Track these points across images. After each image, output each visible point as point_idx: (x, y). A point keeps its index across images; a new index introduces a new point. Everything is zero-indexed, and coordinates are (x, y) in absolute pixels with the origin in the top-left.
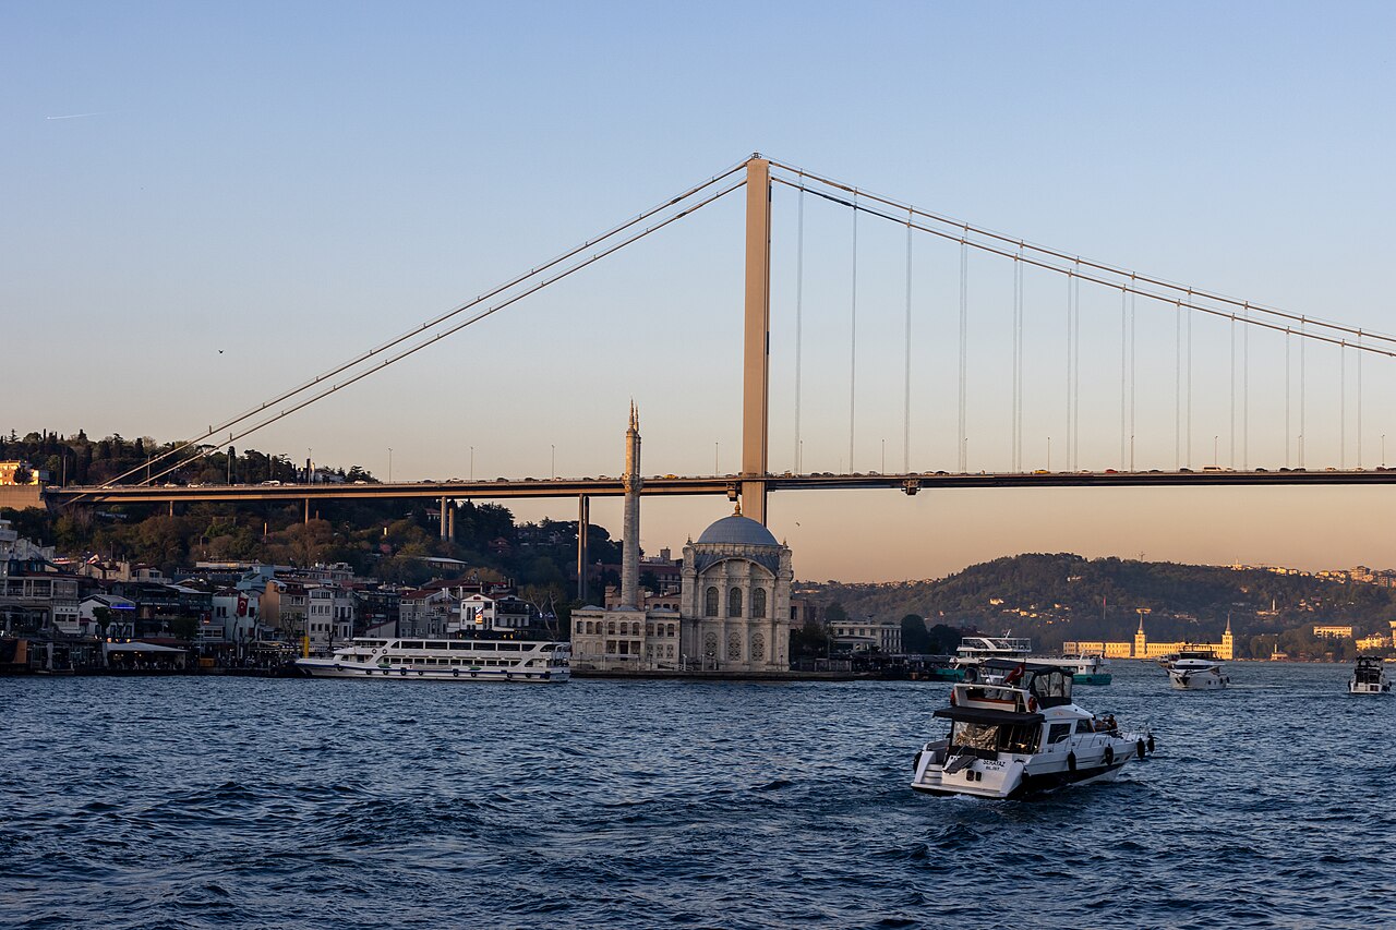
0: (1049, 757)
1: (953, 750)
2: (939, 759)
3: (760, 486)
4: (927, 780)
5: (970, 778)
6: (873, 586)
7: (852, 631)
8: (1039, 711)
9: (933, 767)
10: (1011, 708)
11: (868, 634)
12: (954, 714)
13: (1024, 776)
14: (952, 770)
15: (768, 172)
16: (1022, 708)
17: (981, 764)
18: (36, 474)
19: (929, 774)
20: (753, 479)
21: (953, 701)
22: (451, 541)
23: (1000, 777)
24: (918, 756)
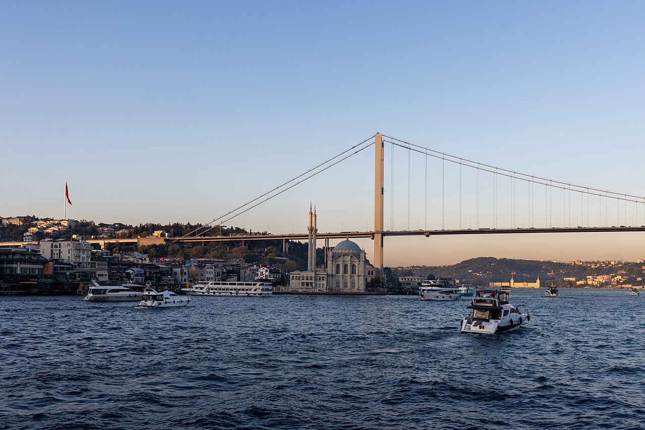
0: (503, 321)
1: (474, 319)
2: (469, 322)
3: (380, 235)
4: (466, 329)
5: (480, 328)
6: (435, 267)
7: (412, 279)
8: (501, 306)
9: (468, 325)
10: (491, 305)
11: (416, 280)
12: (473, 307)
13: (499, 327)
14: (475, 325)
15: (382, 138)
16: (495, 305)
17: (484, 323)
18: (167, 234)
19: (466, 327)
20: (378, 232)
21: (472, 303)
22: (287, 253)
23: (491, 327)
24: (462, 321)
